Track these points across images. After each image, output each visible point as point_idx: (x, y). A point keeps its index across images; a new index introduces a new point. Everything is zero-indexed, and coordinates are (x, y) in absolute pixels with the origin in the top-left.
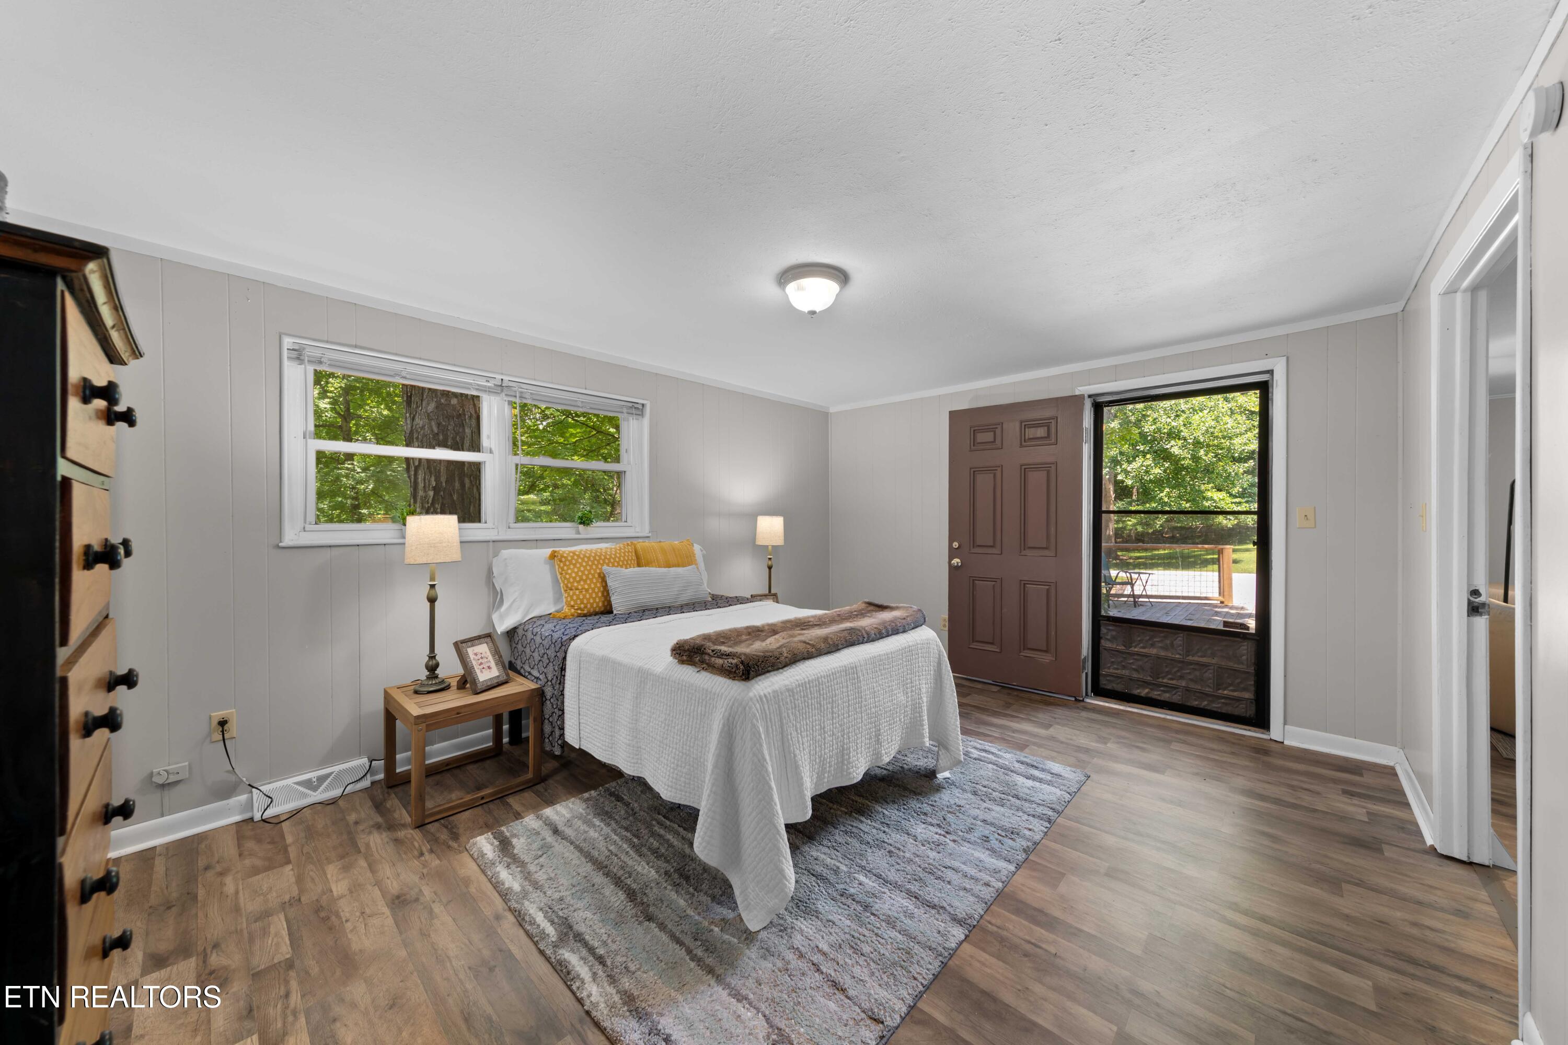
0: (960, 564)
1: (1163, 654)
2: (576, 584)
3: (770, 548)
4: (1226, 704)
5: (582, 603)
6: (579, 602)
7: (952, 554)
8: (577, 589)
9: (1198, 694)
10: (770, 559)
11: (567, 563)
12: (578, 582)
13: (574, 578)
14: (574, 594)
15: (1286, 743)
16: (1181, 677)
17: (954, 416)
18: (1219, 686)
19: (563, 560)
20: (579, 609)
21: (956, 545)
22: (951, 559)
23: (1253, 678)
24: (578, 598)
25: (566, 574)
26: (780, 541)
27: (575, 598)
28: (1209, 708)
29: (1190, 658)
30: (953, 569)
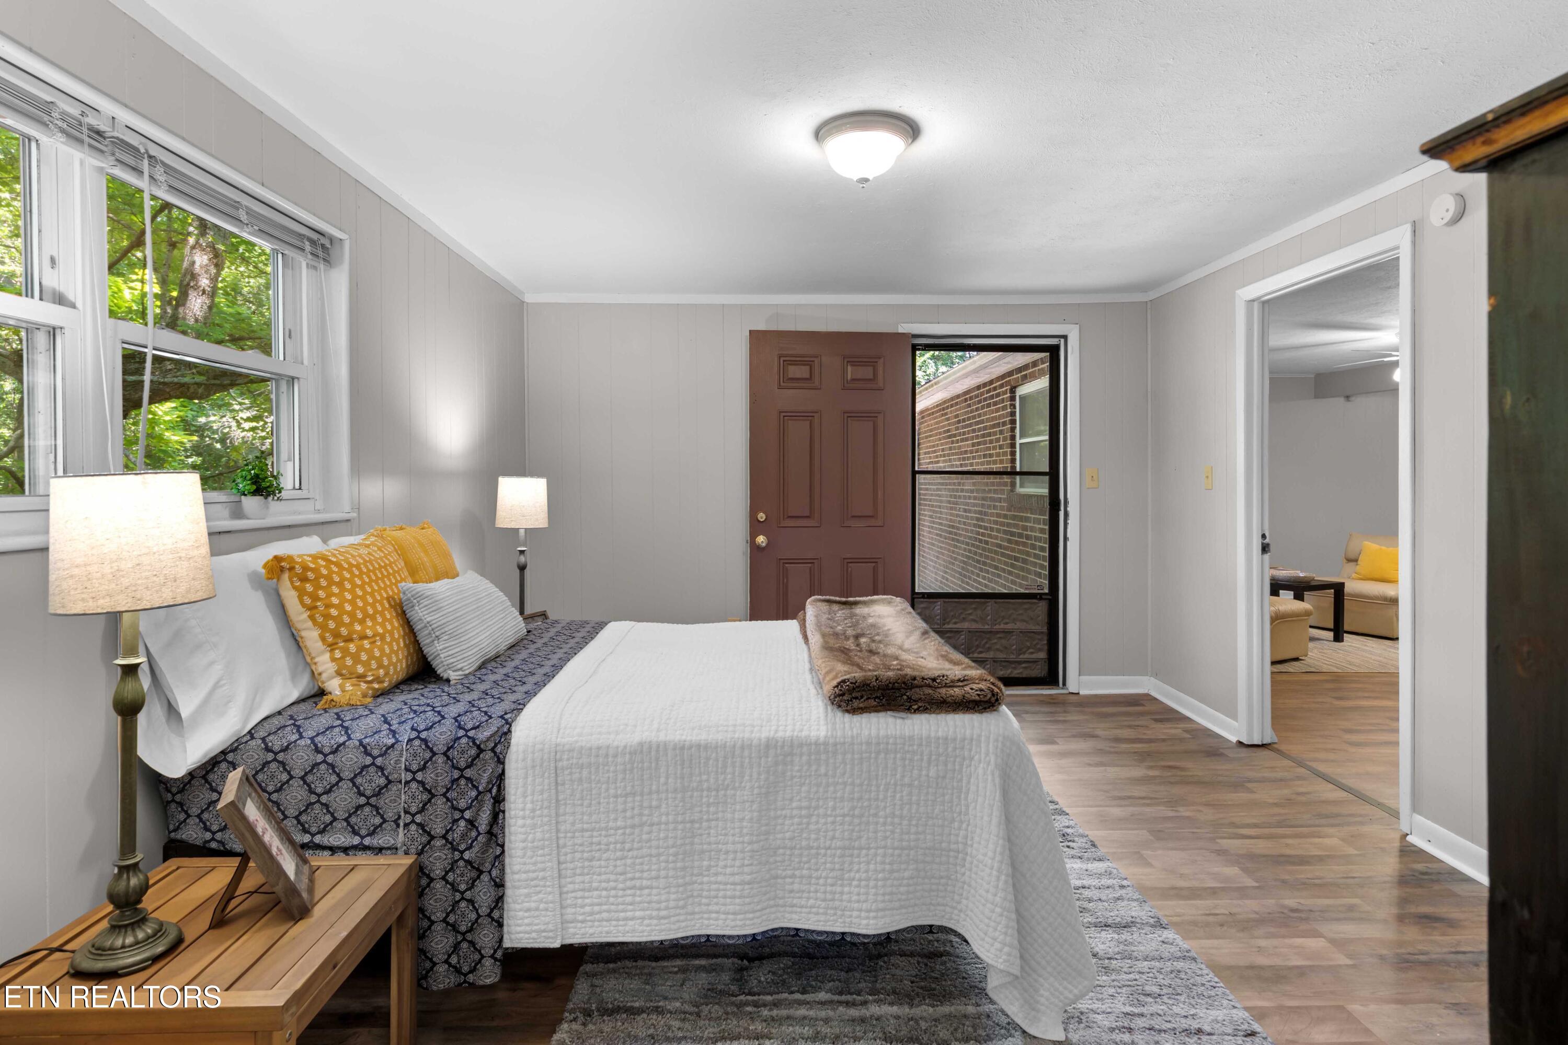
0: (764, 545)
1: (974, 627)
2: (358, 627)
3: (522, 532)
4: (1025, 668)
5: (380, 666)
6: (374, 665)
7: (755, 527)
8: (364, 637)
9: (1004, 664)
10: (522, 552)
11: (323, 583)
12: (362, 622)
13: (352, 615)
14: (360, 649)
15: (1082, 693)
16: (989, 649)
17: (757, 338)
18: (1020, 651)
19: (310, 575)
20: (378, 680)
21: (762, 516)
22: (753, 536)
23: (1045, 638)
24: (371, 657)
25: (328, 606)
26: (539, 520)
27: (364, 657)
28: (1012, 675)
29: (997, 627)
30: (755, 550)
